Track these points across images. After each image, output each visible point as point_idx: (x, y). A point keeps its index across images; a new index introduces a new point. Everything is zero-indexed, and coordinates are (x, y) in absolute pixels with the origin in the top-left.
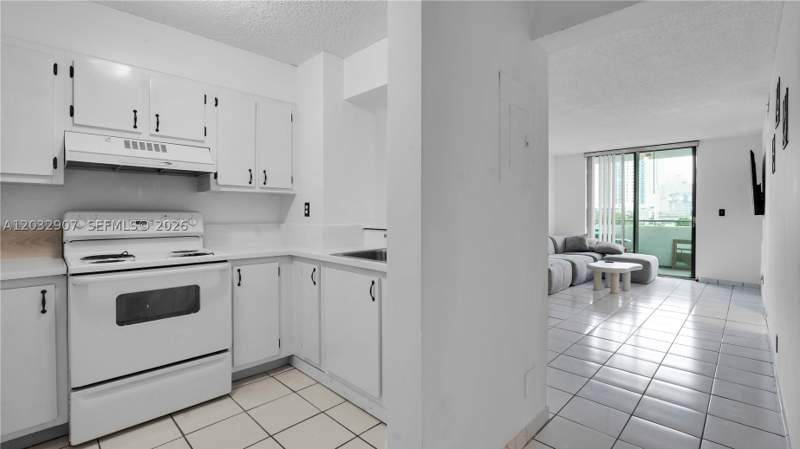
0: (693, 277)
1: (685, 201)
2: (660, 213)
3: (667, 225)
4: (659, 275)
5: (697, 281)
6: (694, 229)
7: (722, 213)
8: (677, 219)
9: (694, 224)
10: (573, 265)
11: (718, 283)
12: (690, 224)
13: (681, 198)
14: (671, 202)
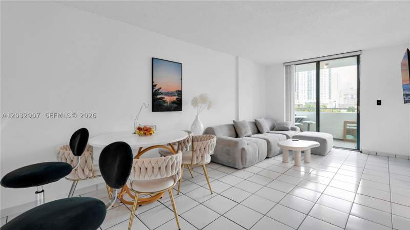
0: (358, 149)
1: (352, 98)
2: (339, 104)
3: (342, 111)
4: (334, 147)
5: (361, 152)
6: (358, 115)
7: (379, 103)
8: (347, 108)
9: (358, 110)
10: (268, 142)
11: (376, 154)
12: (356, 111)
13: (350, 96)
14: (345, 98)
